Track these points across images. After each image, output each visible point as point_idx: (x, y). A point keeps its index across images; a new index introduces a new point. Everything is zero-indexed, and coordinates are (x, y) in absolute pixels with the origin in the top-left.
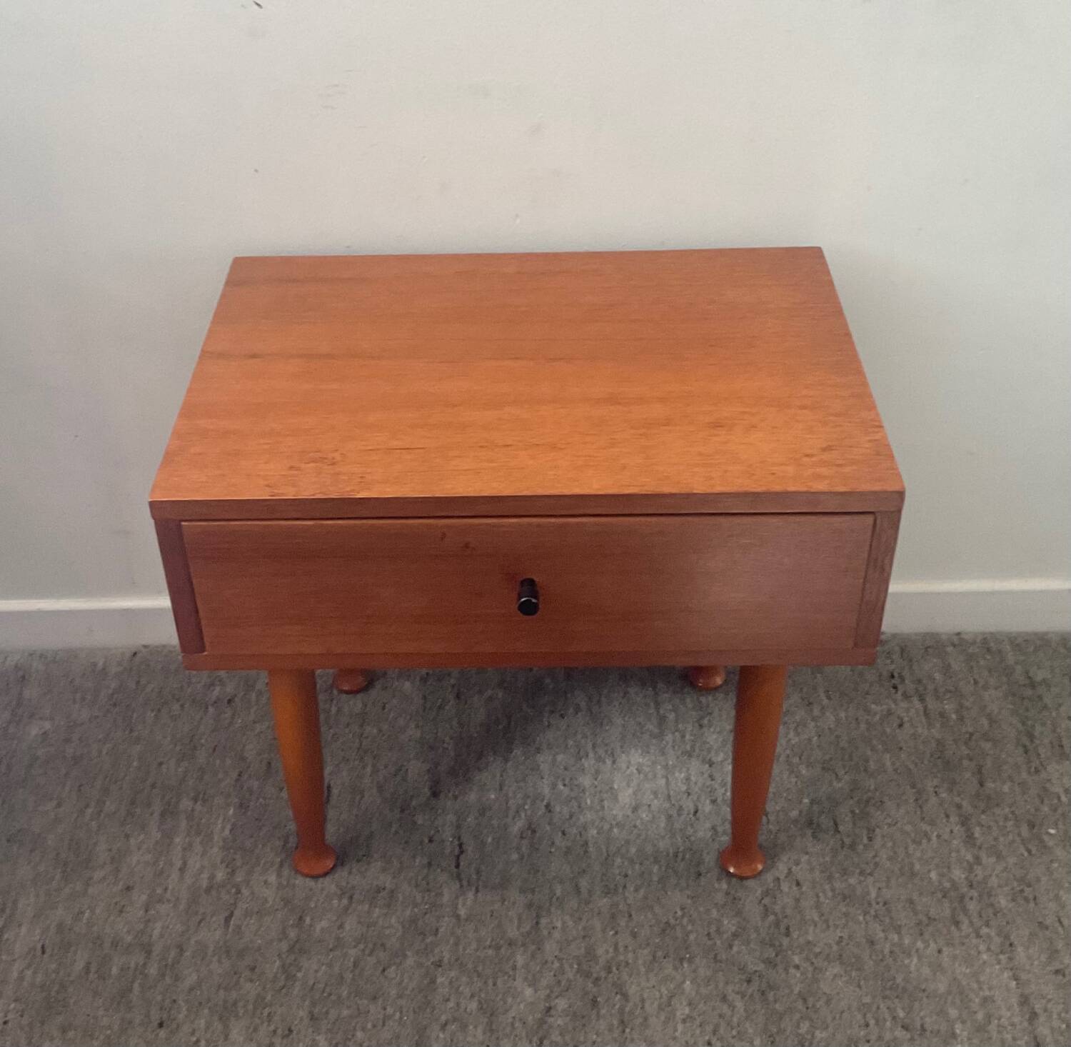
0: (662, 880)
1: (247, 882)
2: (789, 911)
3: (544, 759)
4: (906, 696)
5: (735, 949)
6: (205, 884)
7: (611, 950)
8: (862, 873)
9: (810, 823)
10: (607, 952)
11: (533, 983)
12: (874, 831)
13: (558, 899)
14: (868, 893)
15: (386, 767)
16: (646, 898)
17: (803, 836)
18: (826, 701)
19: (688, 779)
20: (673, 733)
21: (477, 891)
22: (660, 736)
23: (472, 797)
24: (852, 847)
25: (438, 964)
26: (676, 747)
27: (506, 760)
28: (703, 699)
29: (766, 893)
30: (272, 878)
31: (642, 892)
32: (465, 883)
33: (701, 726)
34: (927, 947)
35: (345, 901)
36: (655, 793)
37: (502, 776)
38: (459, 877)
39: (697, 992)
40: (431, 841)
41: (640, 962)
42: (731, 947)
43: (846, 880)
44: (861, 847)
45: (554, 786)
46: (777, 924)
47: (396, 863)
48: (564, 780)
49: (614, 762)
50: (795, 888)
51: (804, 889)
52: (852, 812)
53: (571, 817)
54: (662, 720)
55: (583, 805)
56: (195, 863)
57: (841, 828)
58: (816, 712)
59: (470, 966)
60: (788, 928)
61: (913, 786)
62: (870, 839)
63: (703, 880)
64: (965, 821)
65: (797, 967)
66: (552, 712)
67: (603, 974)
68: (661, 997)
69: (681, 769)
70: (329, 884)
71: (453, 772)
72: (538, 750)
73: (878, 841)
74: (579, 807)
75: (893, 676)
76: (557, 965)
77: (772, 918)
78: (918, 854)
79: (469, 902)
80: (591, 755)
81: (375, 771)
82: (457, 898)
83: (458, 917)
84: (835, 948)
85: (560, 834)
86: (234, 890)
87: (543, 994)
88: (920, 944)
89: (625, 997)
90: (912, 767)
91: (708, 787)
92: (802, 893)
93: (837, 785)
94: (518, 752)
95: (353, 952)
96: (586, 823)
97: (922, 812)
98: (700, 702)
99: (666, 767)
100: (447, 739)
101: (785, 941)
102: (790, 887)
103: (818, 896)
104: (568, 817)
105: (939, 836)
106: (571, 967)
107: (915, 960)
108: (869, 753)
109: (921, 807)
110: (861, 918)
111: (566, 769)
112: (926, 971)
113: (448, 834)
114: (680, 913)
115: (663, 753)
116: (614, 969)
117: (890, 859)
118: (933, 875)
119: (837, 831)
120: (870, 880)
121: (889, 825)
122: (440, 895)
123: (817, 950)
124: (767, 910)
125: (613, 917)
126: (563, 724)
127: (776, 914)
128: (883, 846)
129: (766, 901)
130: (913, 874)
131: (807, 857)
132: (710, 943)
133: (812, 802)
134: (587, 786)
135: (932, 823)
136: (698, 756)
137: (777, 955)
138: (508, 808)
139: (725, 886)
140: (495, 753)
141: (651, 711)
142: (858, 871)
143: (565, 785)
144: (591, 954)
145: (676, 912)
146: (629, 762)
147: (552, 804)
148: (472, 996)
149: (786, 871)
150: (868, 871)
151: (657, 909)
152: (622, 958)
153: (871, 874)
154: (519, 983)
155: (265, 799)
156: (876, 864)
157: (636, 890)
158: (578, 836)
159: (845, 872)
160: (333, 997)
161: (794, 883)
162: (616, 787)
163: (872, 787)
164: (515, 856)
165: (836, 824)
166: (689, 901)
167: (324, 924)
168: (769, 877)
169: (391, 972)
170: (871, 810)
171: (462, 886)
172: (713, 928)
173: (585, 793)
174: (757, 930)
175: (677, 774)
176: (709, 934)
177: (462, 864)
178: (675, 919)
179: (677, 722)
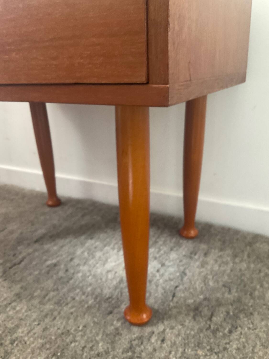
0: (89, 308)
2: (144, 354)
7: (26, 332)
8: (211, 350)
9: (196, 309)
10: (23, 332)
12: (237, 328)
16: (72, 313)
17: (187, 315)
21: (5, 280)
23: (48, 246)
24: (215, 332)
27: (76, 238)
29: (140, 338)
31: (73, 310)
32: (5, 275)
37: (67, 243)
40: (13, 255)
41: (33, 346)
43: (197, 351)
44: (221, 334)
48: (90, 251)
50: (159, 342)
51: (165, 345)
52: (228, 313)
55: (87, 263)
57: (214, 319)
58: (237, 260)
62: (230, 332)
63: (110, 316)
66: (112, 228)
67: (7, 343)
71: (52, 236)
72: (92, 238)
73: (235, 335)
74: (85, 263)
77: (130, 354)
78: (261, 353)
80: (112, 246)
85: (65, 270)
92: (161, 347)
93: (227, 295)
94: (83, 237)
96: (81, 270)
102: (157, 341)
103: (170, 353)
104: (76, 265)
108: (258, 287)
111: (95, 248)
113: (22, 256)
116: (16, 343)
117: (238, 349)
119: (210, 319)
120: (215, 356)
121: (249, 329)
124: (131, 348)
125: (46, 316)
126: (112, 233)
127: (134, 353)
128: (238, 340)
129: (135, 342)
131: (180, 327)
132: (80, 352)
133: (205, 299)
134: (97, 256)
136: (159, 260)
138: (56, 254)
139: (119, 324)
140: (75, 235)
142: (208, 348)
143: (88, 253)
144: (14, 329)
145: (79, 327)
149: (161, 330)
150: (216, 351)
151: (71, 322)
152: (26, 339)
153: (216, 353)
156: (225, 349)
158: (72, 274)
159: (199, 345)
161: (161, 339)
163: (250, 304)
165: (212, 315)
166: (92, 325)
168: (148, 330)
170: (242, 315)
171: (2, 276)
172: (91, 345)
173: (93, 259)
176: (84, 348)
178: (75, 330)
179: (161, 245)
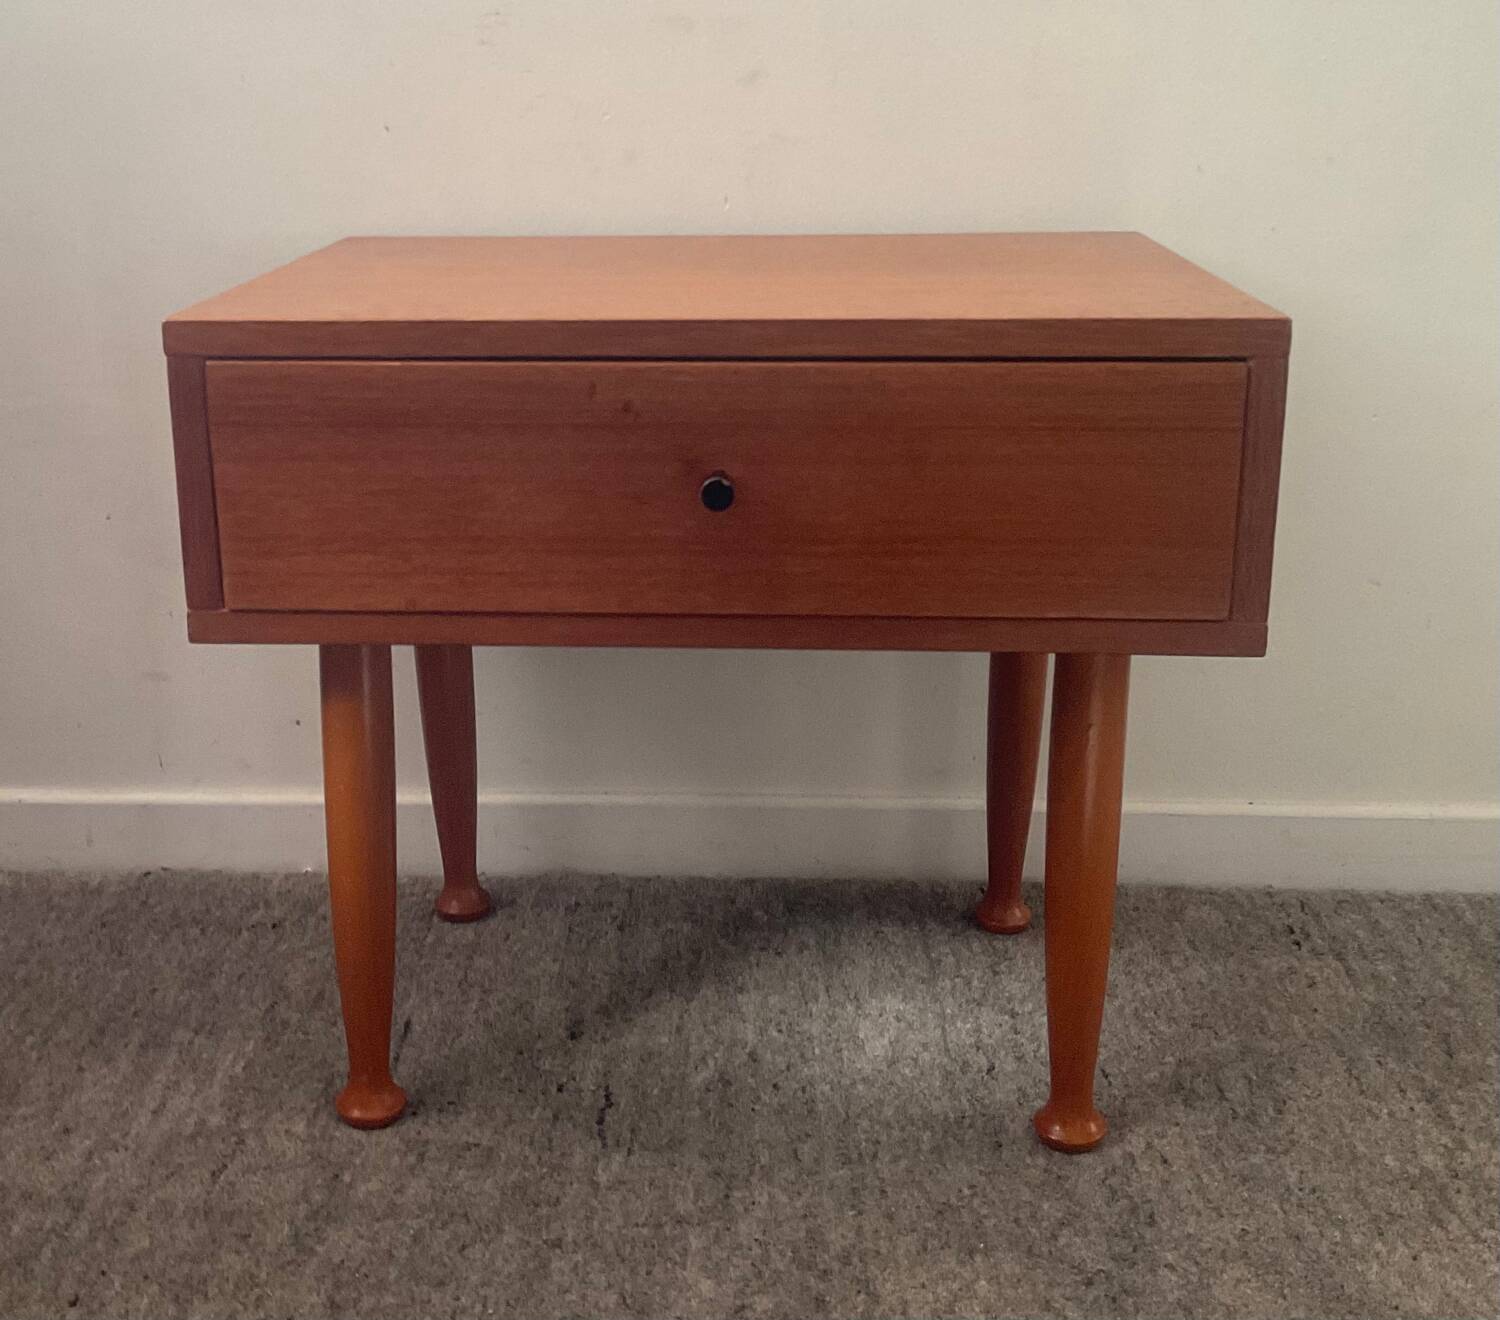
0: (936, 1150)
1: (258, 1132)
2: (1151, 1195)
3: (749, 1002)
4: (1316, 954)
5: (1062, 1241)
6: (189, 1130)
7: (851, 1235)
8: (1270, 1150)
9: (1179, 1087)
10: (844, 1237)
11: (716, 1273)
12: (1285, 1102)
13: (762, 1167)
14: (1284, 1176)
15: (499, 1003)
16: (909, 1171)
17: (1168, 1103)
18: (1189, 952)
19: (978, 1030)
20: (952, 980)
21: (630, 1153)
22: (930, 981)
23: (632, 1040)
24: (1252, 1117)
25: (558, 1244)
26: (957, 994)
27: (689, 1001)
28: (999, 945)
29: (1113, 1171)
30: (300, 1127)
31: (903, 1163)
32: (610, 1142)
33: (996, 973)
34: (1392, 1250)
35: (412, 1159)
36: (925, 1046)
37: (681, 1017)
38: (601, 1135)
39: (1000, 1295)
40: (560, 1090)
41: (901, 1252)
42: (1055, 1237)
43: (1246, 1159)
44: (1266, 1120)
45: (762, 1031)
46: (1134, 1210)
47: (501, 1115)
48: (779, 1024)
49: (858, 1007)
50: (1160, 1168)
51: (1175, 1168)
52: (1247, 1078)
53: (788, 1068)
54: (934, 964)
55: (808, 1054)
56: (179, 1103)
57: (1230, 1095)
58: (1176, 962)
59: (610, 1247)
60: (1151, 1216)
61: (1341, 1053)
62: (1279, 1111)
63: (1006, 1154)
64: (1431, 1097)
65: (1170, 1267)
66: (762, 949)
67: (836, 1266)
68: (937, 1301)
69: (966, 1018)
70: (389, 1137)
71: (604, 1011)
72: (740, 990)
73: (1292, 1115)
74: (802, 1057)
75: (1292, 932)
76: (757, 1251)
77: (1123, 1202)
78: (1361, 1134)
79: (615, 1167)
80: (823, 997)
81: (484, 1005)
82: (596, 1159)
83: (595, 1185)
84: (1234, 1243)
85: (770, 1088)
86: (234, 1139)
87: (730, 1288)
88: (1379, 1246)
89: (875, 1298)
90: (1336, 1032)
91: (1009, 1041)
92: (1173, 1173)
93: (1218, 1045)
94: (708, 991)
95: (414, 1224)
96: (813, 1076)
97: (1360, 1084)
98: (994, 948)
99: (942, 1016)
100: (599, 975)
101: (1149, 1234)
102: (1152, 1165)
103: (1199, 1177)
104: (783, 1068)
105: (1391, 1114)
106: (782, 1254)
107: (1375, 1268)
108: (1265, 1012)
109: (1357, 1079)
110: (1276, 1207)
111: (782, 1012)
112: (1396, 1283)
113: (588, 1083)
114: (966, 1192)
115: (936, 999)
116: (855, 1260)
117: (1316, 1137)
118: (1389, 1160)
119: (1223, 1098)
120: (1285, 1161)
121: (1308, 1097)
122: (568, 1155)
123: (1205, 1246)
124: (1114, 1192)
125: (855, 1192)
126: (780, 963)
127: (1131, 1198)
128: (1303, 1121)
129: (1114, 1181)
130: (1355, 1158)
131: (1176, 1129)
132: (1018, 1231)
133: (1180, 1062)
134: (816, 1034)
135: (1378, 1097)
137: (1135, 1251)
138: (687, 1054)
139: (1042, 1161)
140: (673, 991)
141: (918, 954)
142: (1263, 1148)
143: (780, 1031)
144: (815, 1238)
145: (961, 1191)
146: (884, 1008)
147: (759, 1051)
148: (610, 1286)
149: (1143, 1145)
150: (1281, 1149)
151: (929, 1186)
152: (868, 1245)
153: (1285, 1153)
154: (690, 1274)
155: (306, 1033)
156: (1293, 1143)
157: (896, 1159)
158: (800, 1092)
159: (1242, 1148)
160: (372, 1280)
161: (1158, 1160)
162: (861, 1036)
163: (1276, 1051)
164: (695, 1112)
165: (1221, 1090)
166: (983, 1178)
167: (374, 1185)
168: (1116, 1152)
169: (475, 1252)
170: (1277, 1077)
171: (604, 1145)
172: (1025, 1213)
173: (811, 1041)
174: (1099, 1217)
175: (959, 1024)
176: (1017, 1220)
177: (608, 1118)
178: (961, 1199)
179: (958, 967)
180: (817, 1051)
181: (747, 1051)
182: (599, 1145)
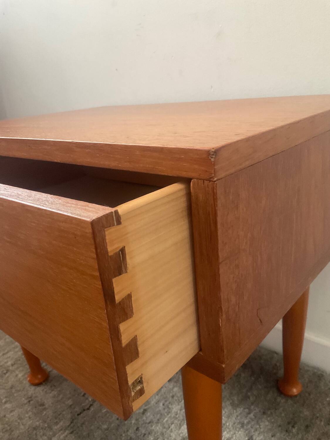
21: (72, 433)
26: (239, 417)
35: (26, 401)
40: (83, 396)
45: (158, 402)
47: (61, 396)
48: (166, 401)
53: (150, 423)
55: (162, 419)
56: (11, 354)
69: (230, 431)
70: (32, 390)
74: (158, 420)
79: (62, 436)
82: (61, 430)
85: (135, 428)
96: (153, 430)
111: (173, 397)
122: (57, 423)
134: (173, 412)
136: (247, 430)
141: (244, 391)
143: (163, 405)
158: (142, 436)
164: (105, 427)
167: (9, 406)
171: (69, 426)
173: (168, 415)
180: (166, 419)
181: (145, 408)
182: (68, 424)
